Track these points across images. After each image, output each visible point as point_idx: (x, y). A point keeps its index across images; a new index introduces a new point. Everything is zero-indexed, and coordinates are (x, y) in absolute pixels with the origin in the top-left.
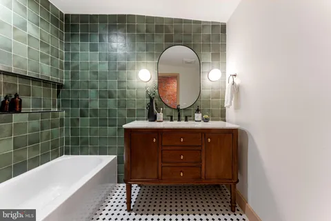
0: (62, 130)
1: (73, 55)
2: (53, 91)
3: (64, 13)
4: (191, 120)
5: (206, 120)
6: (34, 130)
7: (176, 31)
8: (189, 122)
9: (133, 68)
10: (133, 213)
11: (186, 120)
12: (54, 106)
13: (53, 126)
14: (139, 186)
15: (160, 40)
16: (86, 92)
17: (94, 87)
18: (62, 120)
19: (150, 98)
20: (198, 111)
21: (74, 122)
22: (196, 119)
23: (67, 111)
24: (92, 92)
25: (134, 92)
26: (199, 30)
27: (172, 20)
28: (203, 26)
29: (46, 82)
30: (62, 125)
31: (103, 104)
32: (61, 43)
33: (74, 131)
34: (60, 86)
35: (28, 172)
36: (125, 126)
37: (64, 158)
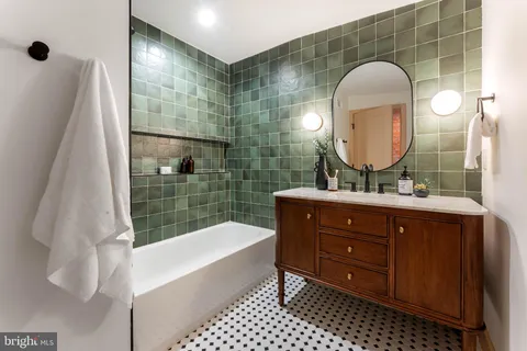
0: (227, 193)
1: (237, 109)
2: (221, 150)
3: (229, 63)
4: (390, 191)
5: (422, 194)
6: (203, 191)
7: (362, 41)
8: (387, 195)
9: (298, 114)
10: (285, 310)
11: (381, 191)
12: (221, 167)
13: (220, 188)
14: (306, 280)
15: (336, 63)
16: (247, 150)
17: (255, 144)
18: (227, 182)
19: (320, 154)
20: (405, 175)
21: (238, 185)
22: (401, 191)
23: (232, 172)
24: (254, 150)
25: (299, 146)
26: (410, 23)
27: (354, 25)
28: (420, 12)
29: (214, 143)
30: (228, 188)
31: (265, 164)
32: (227, 98)
33: (238, 196)
34: (227, 145)
35: (199, 232)
36: (275, 194)
37: (230, 224)
